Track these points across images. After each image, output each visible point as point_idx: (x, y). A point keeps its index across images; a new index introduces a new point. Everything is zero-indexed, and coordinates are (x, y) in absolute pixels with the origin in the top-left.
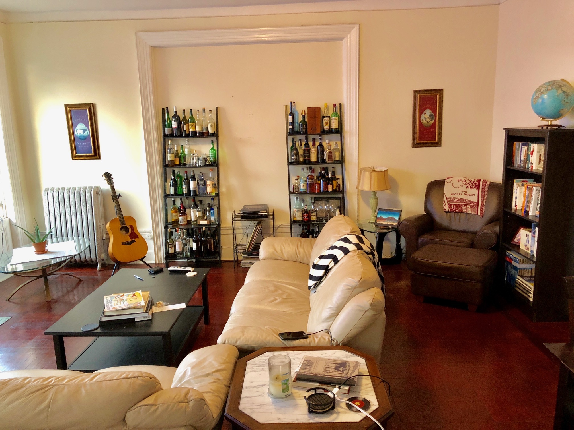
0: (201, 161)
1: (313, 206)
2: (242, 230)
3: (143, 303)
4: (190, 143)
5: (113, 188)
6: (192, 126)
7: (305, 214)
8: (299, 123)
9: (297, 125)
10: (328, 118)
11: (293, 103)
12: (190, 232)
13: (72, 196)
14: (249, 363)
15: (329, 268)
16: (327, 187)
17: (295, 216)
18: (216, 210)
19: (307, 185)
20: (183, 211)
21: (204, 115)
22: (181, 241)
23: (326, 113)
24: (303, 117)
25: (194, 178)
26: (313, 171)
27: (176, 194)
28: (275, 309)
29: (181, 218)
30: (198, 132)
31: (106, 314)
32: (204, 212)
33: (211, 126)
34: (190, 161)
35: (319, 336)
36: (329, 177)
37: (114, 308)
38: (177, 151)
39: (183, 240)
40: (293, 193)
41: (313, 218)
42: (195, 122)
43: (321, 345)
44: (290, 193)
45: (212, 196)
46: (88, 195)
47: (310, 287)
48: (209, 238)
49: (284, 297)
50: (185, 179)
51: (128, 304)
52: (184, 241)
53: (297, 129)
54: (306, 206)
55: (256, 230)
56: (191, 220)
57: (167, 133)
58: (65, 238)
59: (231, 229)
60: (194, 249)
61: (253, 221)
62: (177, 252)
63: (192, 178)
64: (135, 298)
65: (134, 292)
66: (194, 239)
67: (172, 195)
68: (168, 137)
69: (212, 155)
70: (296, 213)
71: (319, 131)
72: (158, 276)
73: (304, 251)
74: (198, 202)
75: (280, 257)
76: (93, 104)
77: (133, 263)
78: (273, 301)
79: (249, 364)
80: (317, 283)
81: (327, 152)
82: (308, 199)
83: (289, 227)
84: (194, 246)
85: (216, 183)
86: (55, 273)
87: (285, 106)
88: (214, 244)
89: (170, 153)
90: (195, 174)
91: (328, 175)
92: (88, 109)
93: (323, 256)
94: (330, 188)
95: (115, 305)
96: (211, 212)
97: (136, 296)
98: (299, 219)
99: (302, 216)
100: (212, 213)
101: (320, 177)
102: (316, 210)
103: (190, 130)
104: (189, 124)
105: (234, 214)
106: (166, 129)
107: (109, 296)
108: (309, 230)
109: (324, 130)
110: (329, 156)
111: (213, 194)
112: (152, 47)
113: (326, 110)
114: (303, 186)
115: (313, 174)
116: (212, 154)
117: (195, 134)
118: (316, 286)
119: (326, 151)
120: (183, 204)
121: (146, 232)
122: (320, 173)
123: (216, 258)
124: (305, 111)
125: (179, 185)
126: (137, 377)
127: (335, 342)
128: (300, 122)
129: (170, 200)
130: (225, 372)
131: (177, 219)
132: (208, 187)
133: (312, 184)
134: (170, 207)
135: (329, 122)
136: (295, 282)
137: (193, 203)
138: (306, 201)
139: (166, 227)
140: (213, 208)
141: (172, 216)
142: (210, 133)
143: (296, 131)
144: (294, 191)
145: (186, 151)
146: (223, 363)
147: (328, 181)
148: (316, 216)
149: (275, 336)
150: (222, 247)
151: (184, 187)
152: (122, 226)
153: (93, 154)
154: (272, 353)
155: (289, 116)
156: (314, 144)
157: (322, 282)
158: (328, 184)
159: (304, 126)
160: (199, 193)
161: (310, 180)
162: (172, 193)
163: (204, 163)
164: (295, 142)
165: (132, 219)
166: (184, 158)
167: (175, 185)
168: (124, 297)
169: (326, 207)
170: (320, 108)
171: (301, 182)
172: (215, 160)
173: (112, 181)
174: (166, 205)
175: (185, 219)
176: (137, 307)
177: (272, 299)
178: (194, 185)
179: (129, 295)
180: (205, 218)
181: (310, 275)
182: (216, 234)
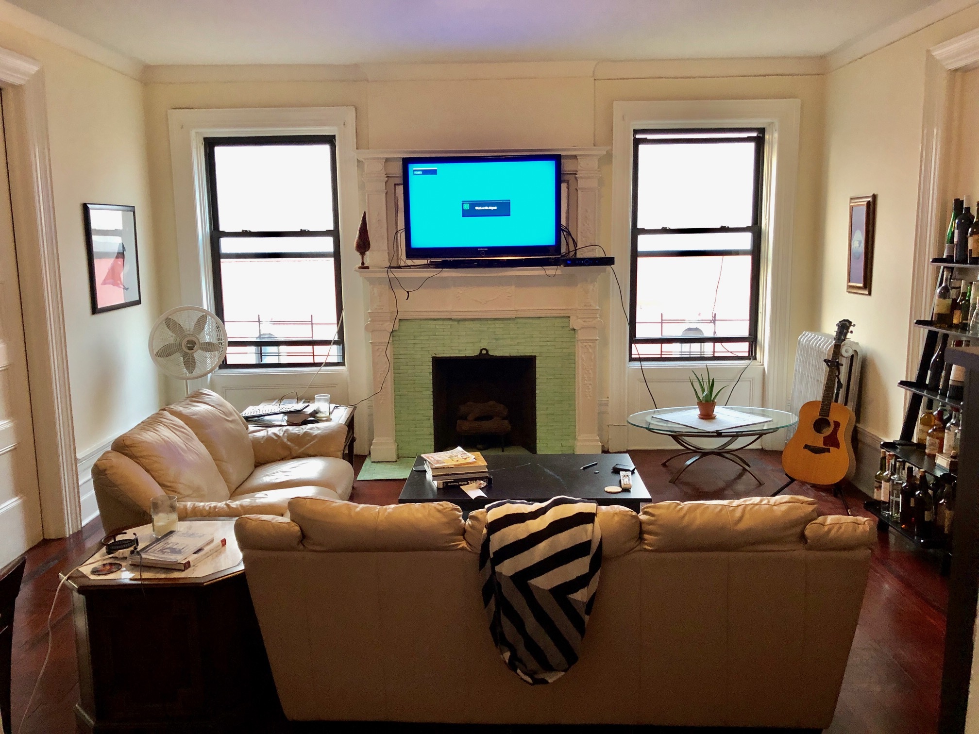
5: (839, 346)
20: (937, 426)
38: (964, 294)
57: (945, 253)
76: (874, 195)
92: (866, 205)
106: (946, 246)
112: (954, 71)
166: (965, 310)
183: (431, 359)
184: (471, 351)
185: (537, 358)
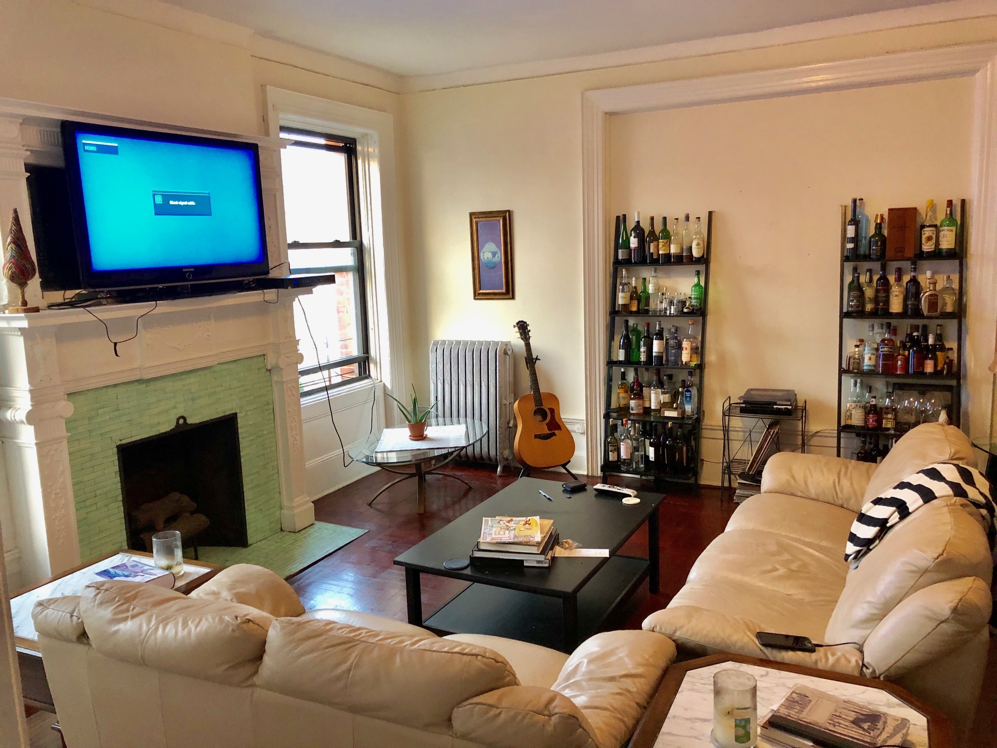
0: (675, 307)
1: (887, 400)
2: (741, 434)
3: (538, 538)
4: (659, 275)
5: (528, 345)
6: (663, 246)
7: (870, 414)
8: (868, 238)
9: (864, 242)
10: (934, 229)
11: (858, 202)
12: (648, 428)
13: (469, 354)
14: (690, 674)
15: (888, 525)
16: (921, 364)
17: (850, 417)
18: (696, 393)
19: (878, 357)
20: (637, 390)
21: (687, 226)
22: (629, 441)
23: (930, 219)
24: (879, 227)
25: (660, 335)
26: (893, 331)
27: (628, 362)
28: (770, 587)
29: (633, 403)
30: (673, 256)
31: (482, 547)
32: (675, 396)
33: (698, 244)
34: (656, 305)
35: (839, 654)
36: (928, 345)
37: (493, 539)
38: (635, 287)
39: (634, 441)
40: (847, 371)
41: (888, 423)
42: (670, 238)
43: (839, 669)
44: (842, 372)
45: (689, 369)
46: (492, 354)
47: (847, 556)
48: (679, 443)
49: (794, 567)
50: (645, 337)
51: (515, 536)
52: (635, 444)
53: (862, 250)
54: (874, 400)
55: (767, 437)
56: (651, 407)
57: (620, 257)
58: (455, 419)
59: (720, 430)
60: (650, 459)
61: (762, 418)
62: (622, 460)
63: (656, 334)
64: (528, 528)
65: (529, 518)
66: (652, 440)
67: (620, 362)
68: (623, 264)
69: (696, 296)
70: (851, 411)
71: (910, 253)
72: (577, 497)
73: (852, 484)
74: (665, 378)
75: (802, 492)
76: (509, 211)
77: (551, 469)
78: (769, 571)
79: (689, 676)
80: (862, 550)
81: (927, 294)
82: (880, 385)
83: (834, 437)
84: (651, 452)
85: (699, 345)
86: (434, 472)
87: (842, 206)
88: (687, 453)
89: (623, 291)
90: (663, 328)
91: (927, 340)
92: (501, 220)
93: (881, 499)
94: (929, 366)
95: (495, 534)
96: (686, 397)
97: (530, 524)
98: (856, 422)
99: (863, 417)
100: (688, 399)
101: (908, 345)
102: (896, 409)
103: (661, 252)
104: (658, 243)
105: (727, 404)
106: (620, 251)
107: (489, 519)
108: (877, 445)
109: (922, 252)
110: (929, 302)
111: (693, 364)
112: (606, 113)
113: (930, 214)
114: (870, 359)
115: (893, 338)
116: (696, 293)
117: (668, 260)
118: (858, 556)
119: (924, 293)
120: (638, 379)
121: (574, 422)
122: (910, 336)
123: (689, 479)
124: (884, 216)
125: (634, 347)
126: (477, 655)
127: (871, 670)
128: (872, 236)
129: (617, 371)
130: (642, 680)
131: (627, 404)
132: (683, 352)
133: (889, 358)
134: (617, 382)
135: (934, 236)
136: (824, 543)
137: (655, 378)
138: (876, 388)
139: (607, 416)
140: (691, 389)
141: (619, 397)
142: (695, 258)
143: (862, 253)
144: (851, 368)
145: (651, 289)
146: (644, 665)
147: (925, 352)
148: (895, 419)
149: (749, 637)
150: (703, 460)
151: (643, 349)
152: (537, 408)
153: (504, 291)
154: (737, 664)
155: (848, 225)
156: (899, 279)
157: (871, 550)
158: (927, 358)
159: (879, 243)
160: (667, 360)
161: (886, 349)
162: (621, 359)
163: (681, 309)
164: (859, 274)
165: (554, 398)
166: (646, 300)
167: (627, 346)
168: (512, 522)
169: (916, 403)
170: (915, 209)
171: (866, 351)
172: (700, 305)
173: (529, 334)
174: (609, 379)
175: (639, 405)
176: (529, 544)
177: (769, 567)
178: (659, 347)
179: (520, 521)
180: (675, 405)
181: (851, 532)
182: (692, 436)
183: (115, 450)
184: (166, 425)
185: (239, 415)
